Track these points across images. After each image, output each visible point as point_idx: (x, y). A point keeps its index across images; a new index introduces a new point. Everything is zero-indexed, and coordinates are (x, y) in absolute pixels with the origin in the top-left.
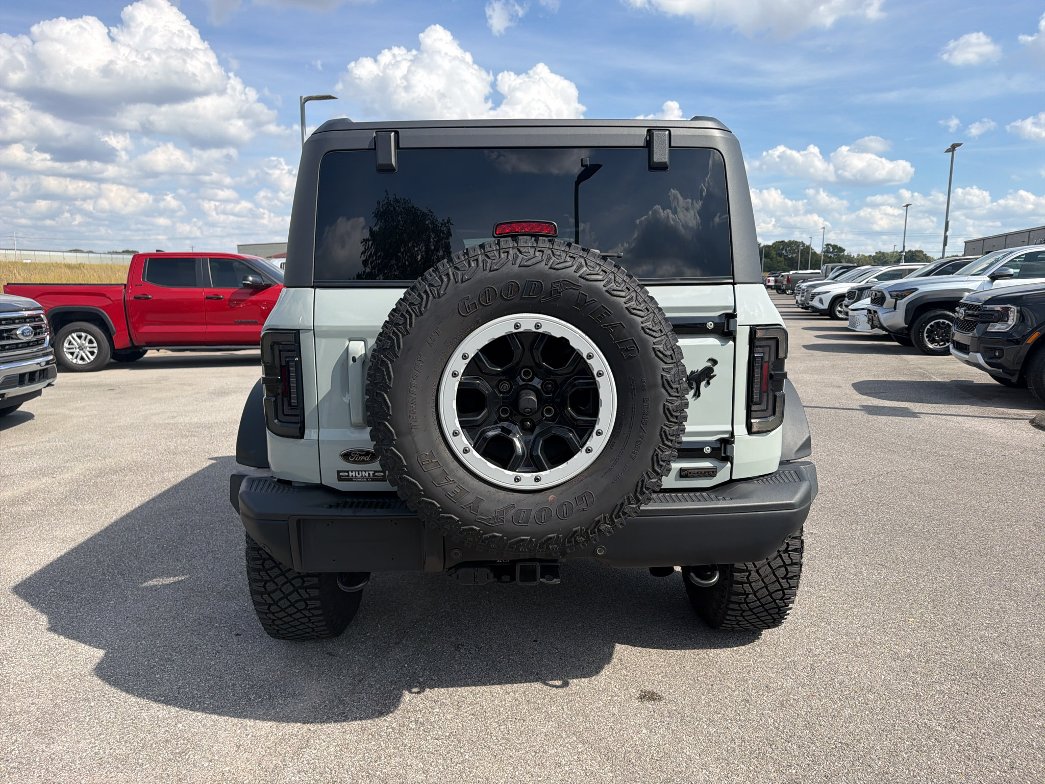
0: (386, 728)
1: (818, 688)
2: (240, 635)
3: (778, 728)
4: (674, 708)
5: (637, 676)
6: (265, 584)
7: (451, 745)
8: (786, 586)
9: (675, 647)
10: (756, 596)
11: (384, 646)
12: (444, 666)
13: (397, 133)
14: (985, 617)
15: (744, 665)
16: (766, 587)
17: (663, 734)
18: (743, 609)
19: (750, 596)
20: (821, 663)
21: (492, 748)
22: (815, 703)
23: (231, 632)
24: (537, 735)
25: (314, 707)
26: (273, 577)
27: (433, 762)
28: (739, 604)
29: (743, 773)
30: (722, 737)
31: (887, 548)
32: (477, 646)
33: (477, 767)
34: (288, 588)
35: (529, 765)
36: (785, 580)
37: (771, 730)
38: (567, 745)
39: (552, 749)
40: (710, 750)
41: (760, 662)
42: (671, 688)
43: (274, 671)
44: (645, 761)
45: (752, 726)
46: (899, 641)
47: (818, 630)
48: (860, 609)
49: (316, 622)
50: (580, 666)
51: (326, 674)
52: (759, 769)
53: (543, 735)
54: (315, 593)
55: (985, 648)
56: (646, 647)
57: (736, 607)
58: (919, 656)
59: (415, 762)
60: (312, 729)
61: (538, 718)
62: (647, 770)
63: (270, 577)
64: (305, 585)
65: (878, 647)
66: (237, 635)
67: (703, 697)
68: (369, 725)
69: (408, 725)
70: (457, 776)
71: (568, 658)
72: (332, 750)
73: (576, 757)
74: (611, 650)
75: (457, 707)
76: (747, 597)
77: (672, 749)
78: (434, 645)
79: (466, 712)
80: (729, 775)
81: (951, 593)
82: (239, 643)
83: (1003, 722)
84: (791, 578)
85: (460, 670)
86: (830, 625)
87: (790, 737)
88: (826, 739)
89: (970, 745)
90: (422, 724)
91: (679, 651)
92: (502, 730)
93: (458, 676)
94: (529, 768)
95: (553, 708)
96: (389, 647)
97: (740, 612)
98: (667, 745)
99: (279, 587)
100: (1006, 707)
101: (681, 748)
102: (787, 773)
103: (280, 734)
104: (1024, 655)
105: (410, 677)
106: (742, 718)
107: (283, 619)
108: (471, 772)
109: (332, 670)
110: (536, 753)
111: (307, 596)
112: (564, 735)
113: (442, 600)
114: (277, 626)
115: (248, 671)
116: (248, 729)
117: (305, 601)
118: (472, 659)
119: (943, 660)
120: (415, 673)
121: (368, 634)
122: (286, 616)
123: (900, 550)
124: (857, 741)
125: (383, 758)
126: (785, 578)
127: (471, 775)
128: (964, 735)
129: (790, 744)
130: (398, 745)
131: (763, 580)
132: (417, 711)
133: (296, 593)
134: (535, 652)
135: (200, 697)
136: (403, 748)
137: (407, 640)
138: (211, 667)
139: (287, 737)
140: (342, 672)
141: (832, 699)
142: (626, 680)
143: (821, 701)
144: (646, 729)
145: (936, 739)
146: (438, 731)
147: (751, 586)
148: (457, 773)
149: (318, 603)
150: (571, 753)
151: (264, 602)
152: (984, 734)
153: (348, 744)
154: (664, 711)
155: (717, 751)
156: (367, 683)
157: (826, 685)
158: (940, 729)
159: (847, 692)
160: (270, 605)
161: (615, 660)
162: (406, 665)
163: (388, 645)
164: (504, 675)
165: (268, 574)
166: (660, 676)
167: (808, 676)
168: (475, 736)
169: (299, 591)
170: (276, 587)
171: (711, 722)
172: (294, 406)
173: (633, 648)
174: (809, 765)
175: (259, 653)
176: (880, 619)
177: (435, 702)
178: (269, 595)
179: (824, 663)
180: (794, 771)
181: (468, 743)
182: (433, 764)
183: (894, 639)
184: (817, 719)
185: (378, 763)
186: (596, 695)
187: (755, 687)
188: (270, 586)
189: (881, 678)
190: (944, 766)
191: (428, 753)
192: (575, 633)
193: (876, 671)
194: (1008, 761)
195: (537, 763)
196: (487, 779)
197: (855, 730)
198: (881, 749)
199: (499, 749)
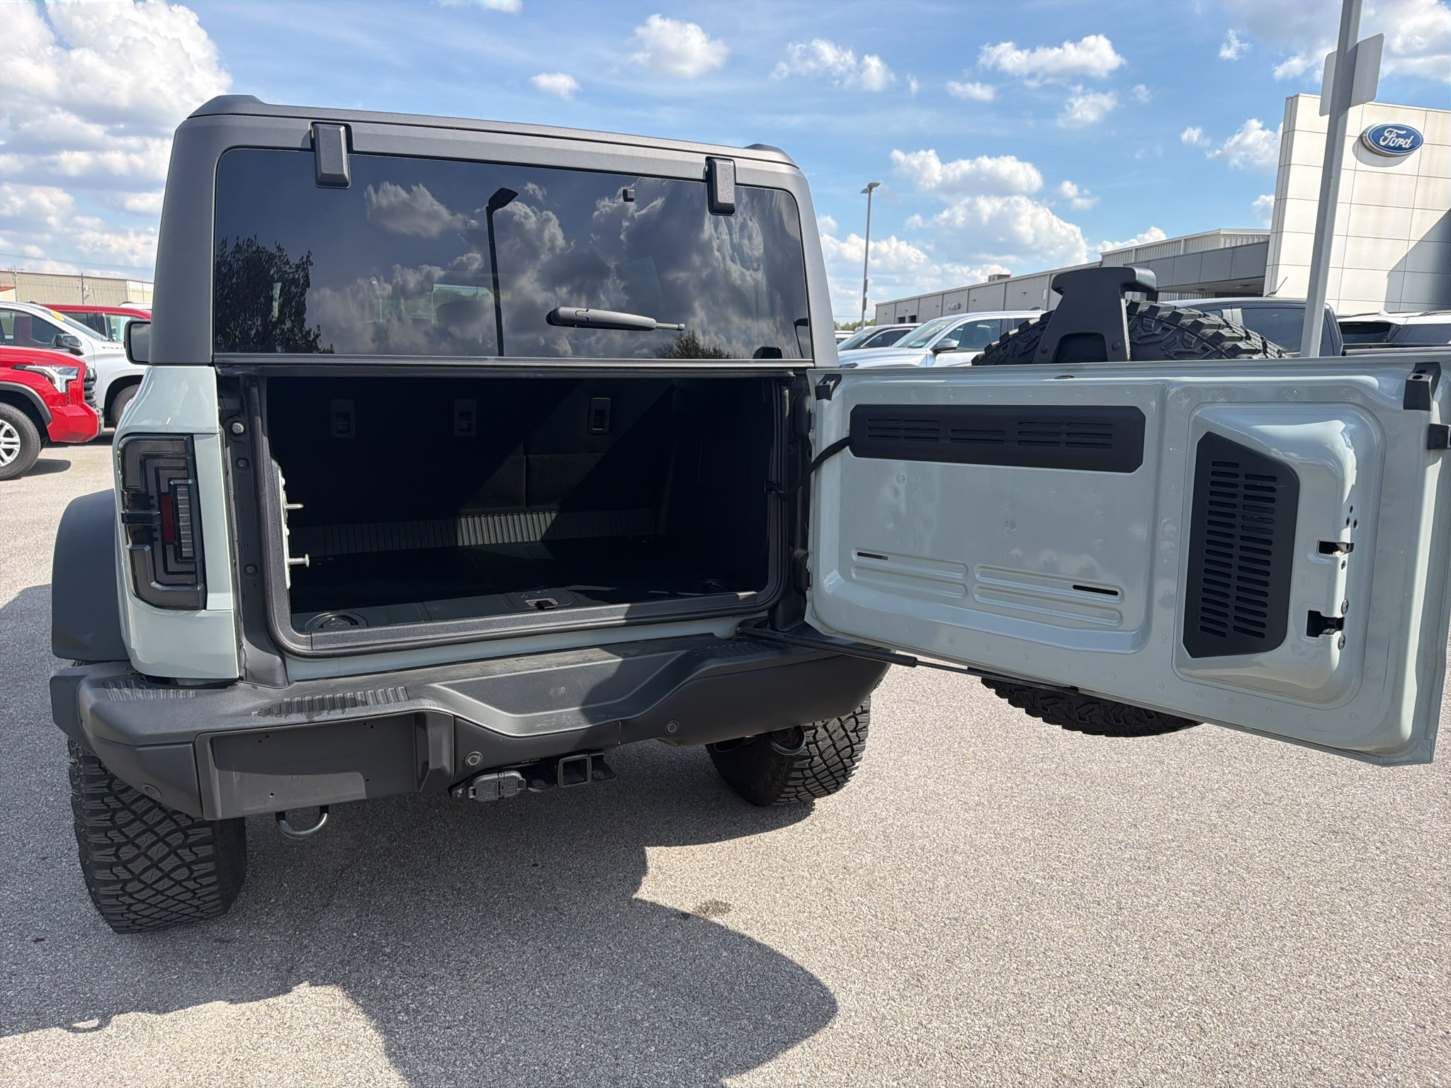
0: (362, 1029)
1: (901, 859)
2: (43, 940)
3: (876, 916)
4: (749, 917)
5: (688, 884)
6: (118, 850)
7: (473, 1032)
8: (855, 740)
9: (719, 838)
10: (822, 758)
11: (306, 913)
12: (415, 923)
13: (348, 128)
14: (1037, 748)
15: (810, 846)
16: (834, 745)
17: (749, 952)
18: (807, 776)
19: (815, 758)
20: (892, 828)
21: (535, 1022)
22: (905, 877)
23: (22, 939)
24: (589, 991)
25: (228, 1025)
26: (131, 836)
27: (456, 1060)
28: (802, 770)
29: (858, 979)
30: (819, 941)
31: (910, 680)
32: (453, 888)
33: (525, 1052)
34: (158, 851)
35: (595, 1032)
36: (855, 734)
37: (871, 920)
38: (634, 994)
39: (617, 1003)
40: (812, 960)
41: (825, 839)
42: (734, 892)
43: (132, 985)
44: (741, 991)
45: (848, 920)
46: (963, 788)
47: (874, 789)
48: (909, 757)
49: (203, 896)
50: (610, 886)
51: (228, 972)
52: (874, 969)
53: (596, 988)
54: (207, 851)
55: (1049, 782)
56: (684, 845)
57: (799, 774)
58: (989, 802)
59: (429, 1067)
60: (242, 1058)
61: (581, 967)
62: (747, 1002)
63: (127, 836)
64: (189, 841)
65: (945, 799)
66: (37, 941)
67: (778, 895)
68: (334, 1031)
69: (396, 1018)
70: (500, 1071)
71: (590, 879)
72: (288, 1081)
73: (652, 1007)
74: (642, 857)
75: (459, 978)
76: (813, 760)
77: (766, 969)
78: (386, 898)
79: (476, 981)
80: (845, 985)
81: (994, 724)
82: (47, 952)
83: (1094, 862)
84: (861, 730)
85: (442, 926)
86: (885, 780)
87: (893, 923)
88: (932, 918)
89: (1073, 893)
90: (416, 1011)
91: (726, 842)
92: (538, 994)
93: (442, 935)
94: (596, 1036)
95: (595, 950)
96: (314, 914)
97: (802, 781)
98: (759, 965)
99: (142, 851)
100: (1092, 844)
101: (776, 964)
102: (906, 967)
103: (190, 1077)
104: (1088, 784)
105: (369, 950)
106: (832, 913)
107: (147, 901)
108: (519, 1061)
109: (234, 963)
110: (598, 1014)
111: (193, 858)
112: (625, 981)
113: (370, 831)
114: (135, 913)
115: (85, 994)
116: (128, 1082)
117: (188, 866)
118: (453, 907)
119: (1015, 803)
120: (373, 942)
121: (273, 900)
122: (153, 896)
123: (925, 680)
124: (964, 913)
125: (377, 1074)
126: (855, 730)
127: (521, 1065)
128: (1065, 883)
129: (896, 932)
130: (393, 1050)
131: (830, 736)
132: (400, 996)
133: (172, 856)
134: (541, 880)
135: (13, 1053)
136: (403, 1051)
137: (339, 898)
138: (11, 1001)
139: (202, 1078)
140: (254, 964)
141: (920, 869)
142: (676, 892)
143: (910, 874)
144: (726, 950)
145: (1040, 893)
146: (445, 1017)
147: (817, 746)
148: (498, 1067)
149: (211, 866)
150: (644, 1004)
151: (115, 878)
152: (1082, 878)
153: (312, 1067)
154: (738, 922)
155: (820, 959)
156: (302, 971)
157: (907, 853)
158: (1040, 881)
159: (933, 858)
160: (125, 882)
161: (652, 870)
162: (355, 934)
163: (312, 910)
164: (510, 920)
165: (122, 833)
166: (716, 879)
167: (885, 847)
168: (503, 1010)
169: (179, 851)
170: (137, 852)
171: (799, 925)
172: (187, 558)
173: (668, 848)
174: (925, 952)
175: (92, 963)
176: (934, 765)
177: (423, 977)
178: (125, 867)
179: (895, 828)
180: (912, 963)
181: (497, 1022)
182: (458, 1063)
183: (957, 787)
184: (913, 896)
185: (373, 1082)
186: (646, 921)
187: (832, 871)
188: (127, 852)
189: (960, 834)
190: (1058, 922)
191: (444, 1050)
192: (586, 844)
193: (953, 827)
194: (1114, 902)
195: (604, 1026)
196: (544, 1064)
197: (957, 901)
198: (992, 916)
199: (545, 1021)
